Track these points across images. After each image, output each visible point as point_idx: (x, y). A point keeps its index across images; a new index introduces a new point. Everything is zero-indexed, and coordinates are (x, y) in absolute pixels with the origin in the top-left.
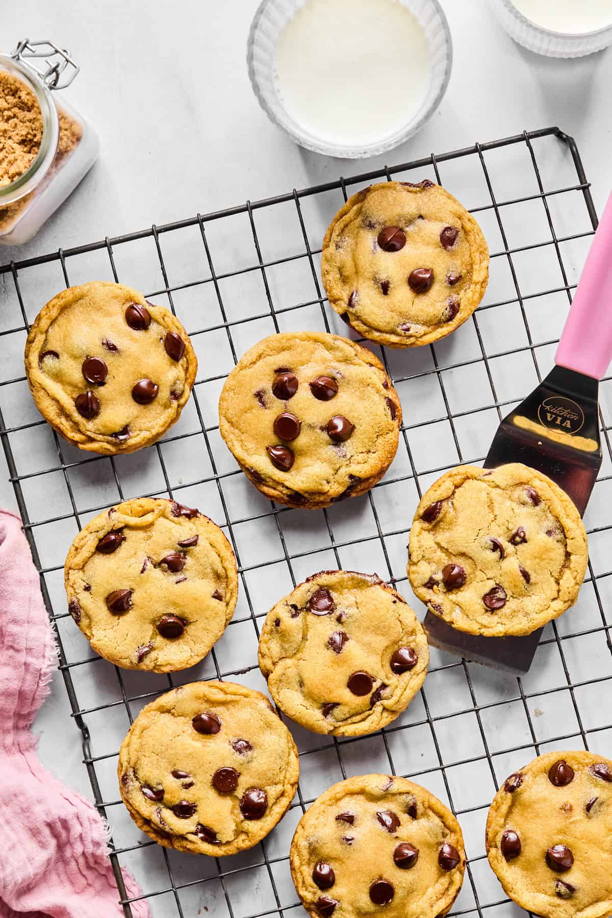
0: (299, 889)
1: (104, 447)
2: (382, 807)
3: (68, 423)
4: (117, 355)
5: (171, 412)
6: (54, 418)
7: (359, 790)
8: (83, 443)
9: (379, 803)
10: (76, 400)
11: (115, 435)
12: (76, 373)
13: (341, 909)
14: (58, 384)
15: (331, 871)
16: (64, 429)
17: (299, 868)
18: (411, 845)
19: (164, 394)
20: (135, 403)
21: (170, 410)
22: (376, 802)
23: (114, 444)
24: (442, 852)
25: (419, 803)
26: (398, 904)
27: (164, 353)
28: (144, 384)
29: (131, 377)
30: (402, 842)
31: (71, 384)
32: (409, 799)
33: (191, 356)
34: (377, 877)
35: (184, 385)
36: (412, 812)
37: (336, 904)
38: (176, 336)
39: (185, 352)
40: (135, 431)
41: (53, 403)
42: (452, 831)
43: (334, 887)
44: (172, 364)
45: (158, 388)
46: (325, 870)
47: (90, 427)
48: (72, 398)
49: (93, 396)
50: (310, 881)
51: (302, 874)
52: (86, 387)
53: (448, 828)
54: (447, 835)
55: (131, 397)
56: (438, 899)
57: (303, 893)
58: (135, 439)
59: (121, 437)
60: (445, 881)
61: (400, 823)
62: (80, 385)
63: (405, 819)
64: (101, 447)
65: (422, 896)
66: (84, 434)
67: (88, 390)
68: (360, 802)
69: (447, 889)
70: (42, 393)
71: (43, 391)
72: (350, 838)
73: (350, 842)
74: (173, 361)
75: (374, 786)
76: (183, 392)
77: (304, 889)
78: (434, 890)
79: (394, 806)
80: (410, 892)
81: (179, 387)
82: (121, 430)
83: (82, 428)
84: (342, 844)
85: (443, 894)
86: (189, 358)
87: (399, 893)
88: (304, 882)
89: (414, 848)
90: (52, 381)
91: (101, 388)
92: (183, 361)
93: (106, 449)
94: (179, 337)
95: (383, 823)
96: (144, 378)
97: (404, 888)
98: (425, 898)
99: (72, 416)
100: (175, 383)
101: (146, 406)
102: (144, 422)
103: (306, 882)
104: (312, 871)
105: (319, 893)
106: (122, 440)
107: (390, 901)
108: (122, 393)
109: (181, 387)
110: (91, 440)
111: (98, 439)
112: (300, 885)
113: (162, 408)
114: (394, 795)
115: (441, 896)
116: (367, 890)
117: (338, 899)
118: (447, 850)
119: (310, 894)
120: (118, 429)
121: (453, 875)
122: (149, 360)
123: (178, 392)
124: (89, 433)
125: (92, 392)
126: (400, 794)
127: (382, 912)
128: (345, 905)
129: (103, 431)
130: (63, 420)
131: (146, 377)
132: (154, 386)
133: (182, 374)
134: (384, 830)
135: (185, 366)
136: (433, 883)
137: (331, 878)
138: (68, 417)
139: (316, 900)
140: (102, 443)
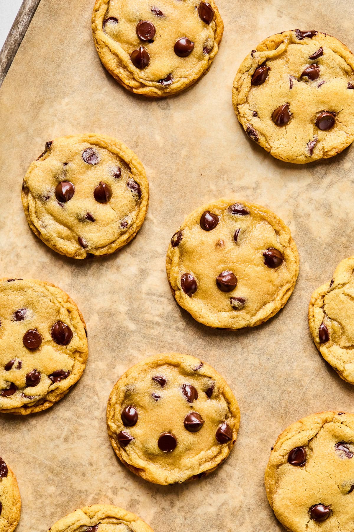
0: (109, 420)
1: (152, 91)
2: (189, 381)
3: (125, 73)
4: (163, 19)
5: (204, 63)
6: (114, 69)
7: (176, 364)
8: (136, 88)
9: (187, 378)
10: (131, 55)
11: (161, 80)
12: (131, 34)
13: (134, 444)
14: (118, 43)
15: (136, 414)
16: (122, 77)
17: (114, 405)
18: (200, 416)
19: (198, 49)
20: (176, 56)
21: (203, 62)
22: (185, 377)
23: (161, 89)
24: (220, 429)
25: (216, 388)
26: (177, 454)
27: (198, 18)
28: (183, 42)
29: (173, 36)
30: (194, 411)
31: (127, 42)
32: (209, 383)
33: (218, 20)
34: (168, 430)
35: (213, 42)
36: (209, 392)
37: (131, 439)
38: (207, 5)
39: (214, 17)
40: (177, 78)
41: (114, 57)
42: (234, 416)
43: (134, 427)
44: (204, 26)
45: (194, 44)
46: (132, 412)
47: (142, 75)
48: (128, 53)
49: (144, 50)
50: (118, 416)
51: (114, 410)
52: (139, 44)
53: (231, 413)
54: (229, 417)
55: (173, 51)
56: (206, 461)
57: (111, 424)
58: (177, 84)
59: (165, 83)
60: (215, 450)
61: (197, 397)
62: (135, 43)
63: (202, 396)
64: (151, 91)
65: (196, 455)
66: (137, 81)
67: (141, 46)
68: (174, 373)
69: (215, 457)
70: (105, 49)
71: (106, 47)
72: (158, 396)
73: (157, 398)
74: (205, 24)
75: (188, 364)
76: (213, 47)
77: (113, 421)
78: (205, 454)
79: (197, 384)
80: (189, 449)
81: (210, 43)
82: (166, 77)
83: (136, 76)
84: (151, 398)
85: (211, 459)
86: (217, 22)
87: (180, 447)
88: (114, 416)
89: (202, 419)
90: (113, 40)
91: (150, 45)
92: (212, 24)
93: (154, 92)
94: (210, 6)
95: (185, 393)
96: (183, 36)
97: (185, 445)
98: (197, 457)
99: (128, 67)
100: (206, 41)
101: (184, 58)
102: (182, 72)
103: (116, 416)
104: (123, 410)
105: (122, 427)
106: (166, 85)
107: (172, 451)
108: (166, 48)
109: (211, 43)
110: (143, 85)
111: (149, 85)
112: (111, 417)
113: (197, 60)
114: (200, 375)
115: (209, 460)
116: (157, 437)
117: (135, 437)
118: (224, 427)
119: (116, 426)
120: (164, 76)
121: (223, 448)
122: (187, 22)
123: (209, 47)
124: (141, 80)
125: (143, 48)
126: (205, 376)
127: (163, 456)
128: (138, 442)
129: (152, 78)
130: (121, 70)
131: (184, 36)
132: (191, 42)
133: (212, 34)
134: (184, 398)
135: (214, 28)
136: (207, 448)
137: (135, 419)
138: (125, 67)
139: (118, 432)
140: (151, 88)
